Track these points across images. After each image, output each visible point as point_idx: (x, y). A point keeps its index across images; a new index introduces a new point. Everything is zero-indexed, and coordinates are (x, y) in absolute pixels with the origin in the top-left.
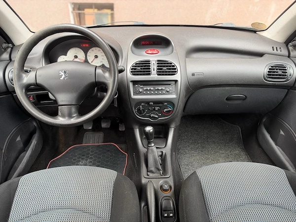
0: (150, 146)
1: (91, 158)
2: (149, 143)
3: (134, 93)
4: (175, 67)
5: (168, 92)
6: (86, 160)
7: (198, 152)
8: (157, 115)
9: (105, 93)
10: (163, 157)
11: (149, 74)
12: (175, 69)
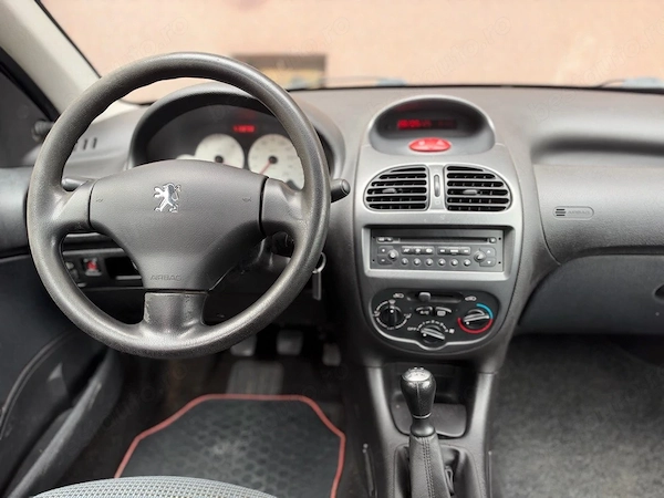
0: (418, 432)
1: (245, 437)
2: (417, 423)
3: (372, 260)
4: (505, 188)
5: (479, 260)
6: (232, 442)
7: (550, 444)
8: (442, 331)
9: (289, 259)
10: (459, 470)
11: (422, 207)
12: (504, 192)
